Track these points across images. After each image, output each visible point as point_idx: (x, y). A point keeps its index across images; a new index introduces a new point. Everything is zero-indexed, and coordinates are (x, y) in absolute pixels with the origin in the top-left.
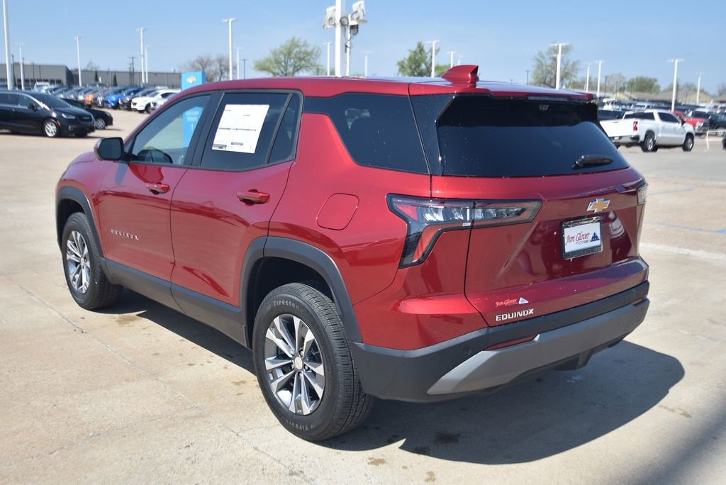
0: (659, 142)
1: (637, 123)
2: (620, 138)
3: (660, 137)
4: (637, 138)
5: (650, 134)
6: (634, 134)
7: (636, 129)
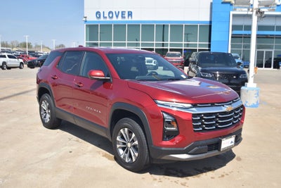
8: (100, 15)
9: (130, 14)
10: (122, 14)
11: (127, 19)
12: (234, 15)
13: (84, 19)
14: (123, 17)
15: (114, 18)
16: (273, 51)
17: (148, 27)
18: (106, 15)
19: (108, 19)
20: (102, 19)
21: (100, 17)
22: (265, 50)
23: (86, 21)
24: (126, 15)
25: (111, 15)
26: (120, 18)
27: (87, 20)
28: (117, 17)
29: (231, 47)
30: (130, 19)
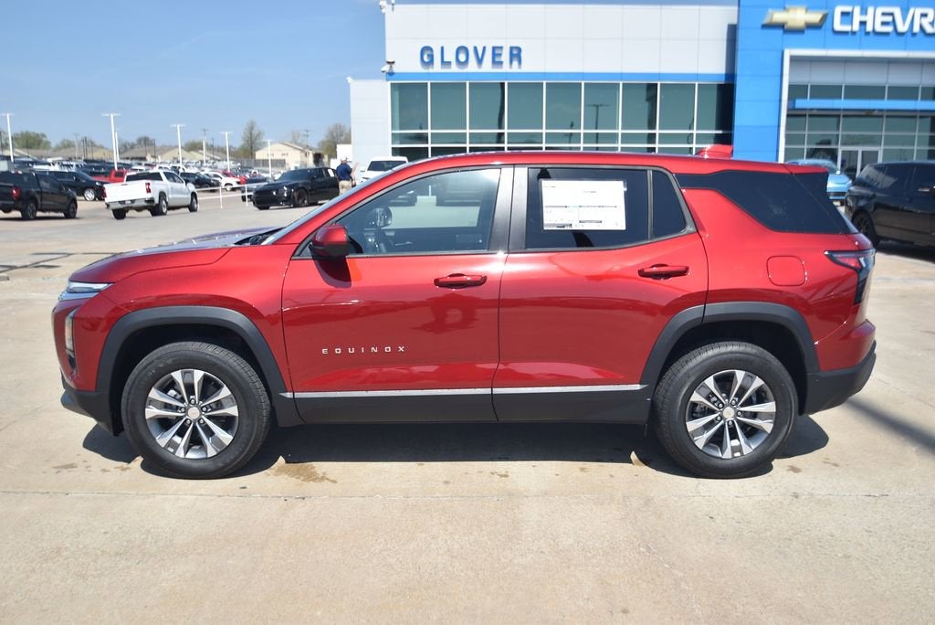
0: (171, 204)
1: (149, 184)
2: (133, 201)
3: (172, 198)
4: (151, 200)
5: (162, 195)
6: (148, 196)
7: (149, 191)
8: (431, 57)
9: (516, 54)
10: (494, 55)
11: (506, 68)
12: (794, 59)
13: (386, 68)
14: (496, 63)
15: (472, 67)
16: (880, 150)
17: (564, 90)
18: (450, 56)
19: (454, 68)
20: (437, 67)
21: (431, 62)
22: (860, 149)
23: (391, 74)
24: (505, 57)
25: (462, 58)
26: (487, 66)
27: (396, 69)
28: (480, 61)
29: (787, 143)
30: (515, 68)
